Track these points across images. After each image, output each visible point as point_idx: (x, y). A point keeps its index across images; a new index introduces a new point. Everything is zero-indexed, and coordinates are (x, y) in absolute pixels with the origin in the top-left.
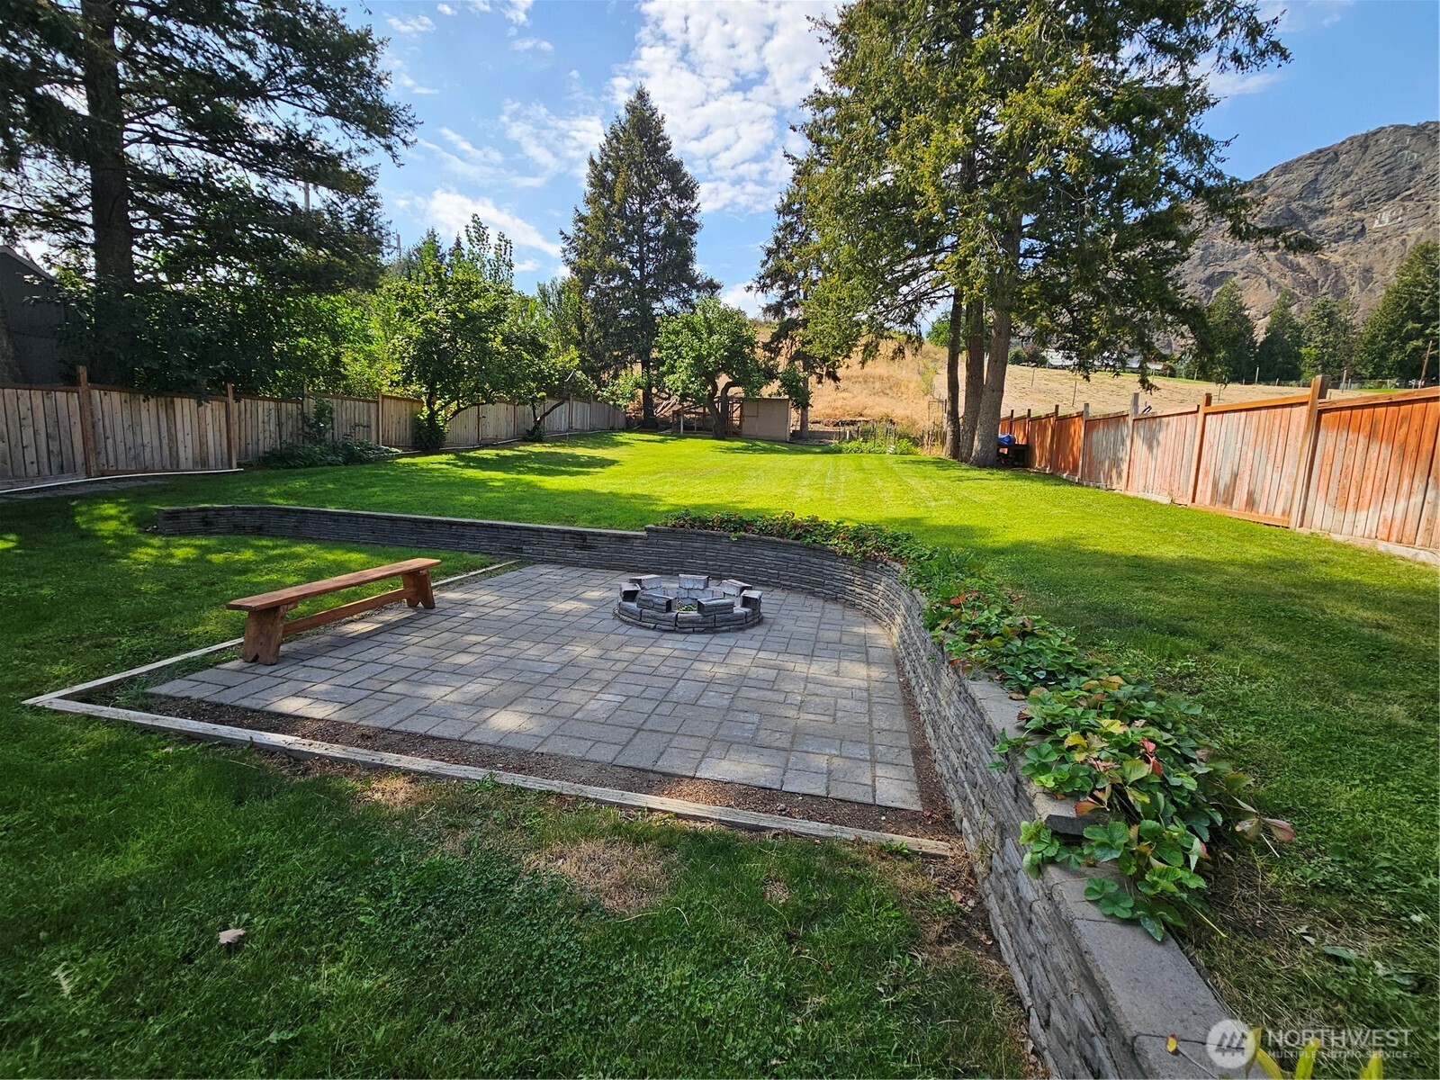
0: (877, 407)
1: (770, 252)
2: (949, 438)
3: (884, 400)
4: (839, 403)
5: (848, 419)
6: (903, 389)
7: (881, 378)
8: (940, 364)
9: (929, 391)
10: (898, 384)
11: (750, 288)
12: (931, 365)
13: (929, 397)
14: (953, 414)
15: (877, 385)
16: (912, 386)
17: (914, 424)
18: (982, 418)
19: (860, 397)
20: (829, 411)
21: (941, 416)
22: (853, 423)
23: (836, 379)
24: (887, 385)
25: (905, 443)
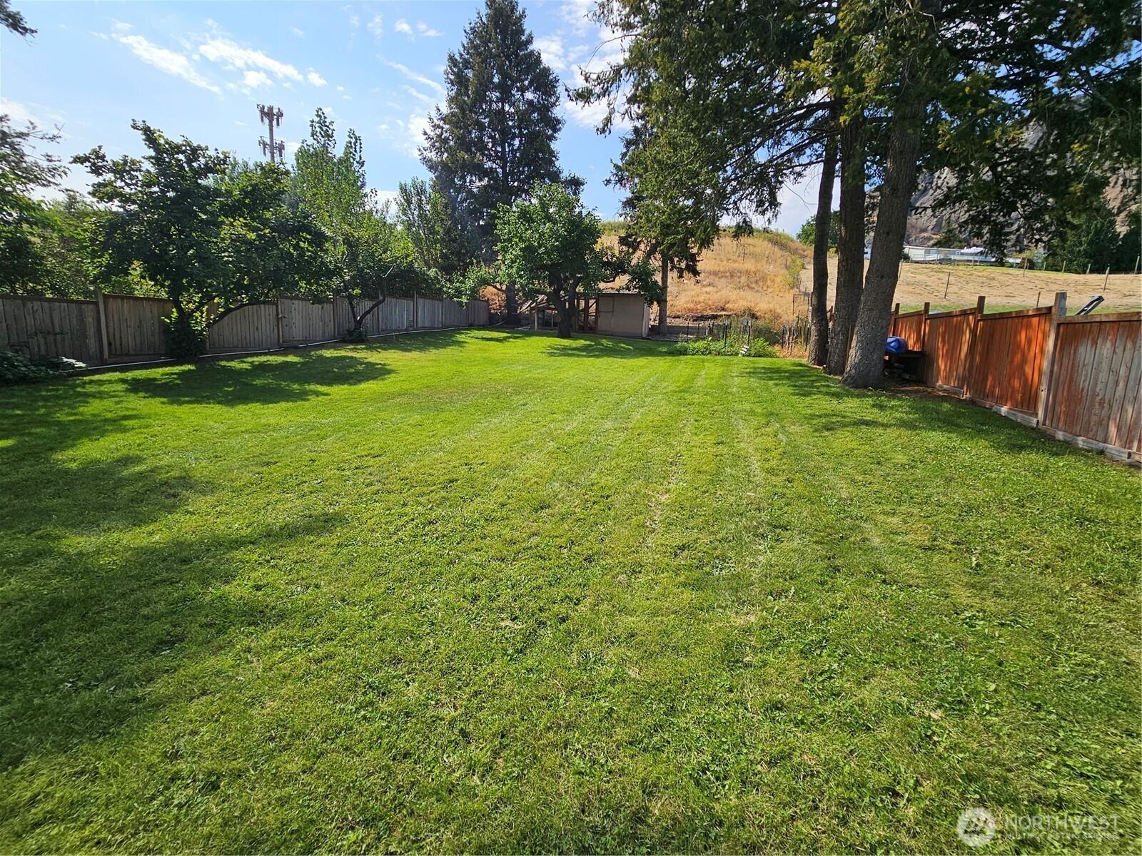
0: (739, 300)
1: (629, 143)
2: (813, 338)
3: (749, 295)
4: (701, 298)
5: (710, 313)
6: (769, 283)
7: (748, 272)
8: (807, 260)
9: (795, 284)
10: (764, 279)
11: (608, 181)
12: (799, 262)
13: (795, 291)
14: (820, 309)
15: (743, 279)
16: (778, 279)
17: (778, 317)
18: (863, 316)
19: (724, 292)
20: (691, 306)
21: (806, 308)
22: (714, 317)
23: (696, 273)
24: (753, 280)
25: (760, 343)
